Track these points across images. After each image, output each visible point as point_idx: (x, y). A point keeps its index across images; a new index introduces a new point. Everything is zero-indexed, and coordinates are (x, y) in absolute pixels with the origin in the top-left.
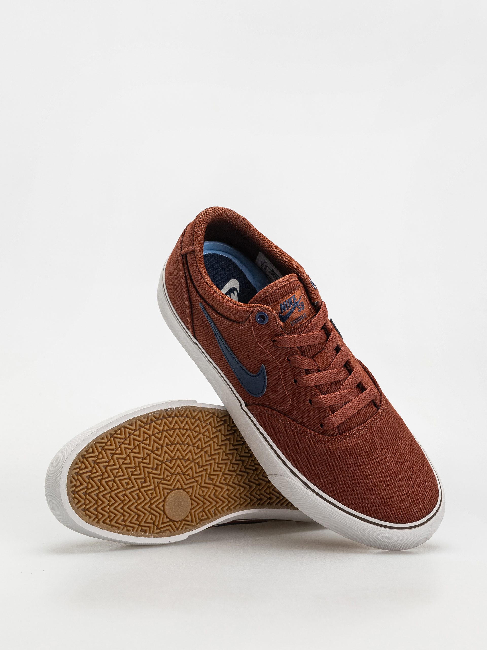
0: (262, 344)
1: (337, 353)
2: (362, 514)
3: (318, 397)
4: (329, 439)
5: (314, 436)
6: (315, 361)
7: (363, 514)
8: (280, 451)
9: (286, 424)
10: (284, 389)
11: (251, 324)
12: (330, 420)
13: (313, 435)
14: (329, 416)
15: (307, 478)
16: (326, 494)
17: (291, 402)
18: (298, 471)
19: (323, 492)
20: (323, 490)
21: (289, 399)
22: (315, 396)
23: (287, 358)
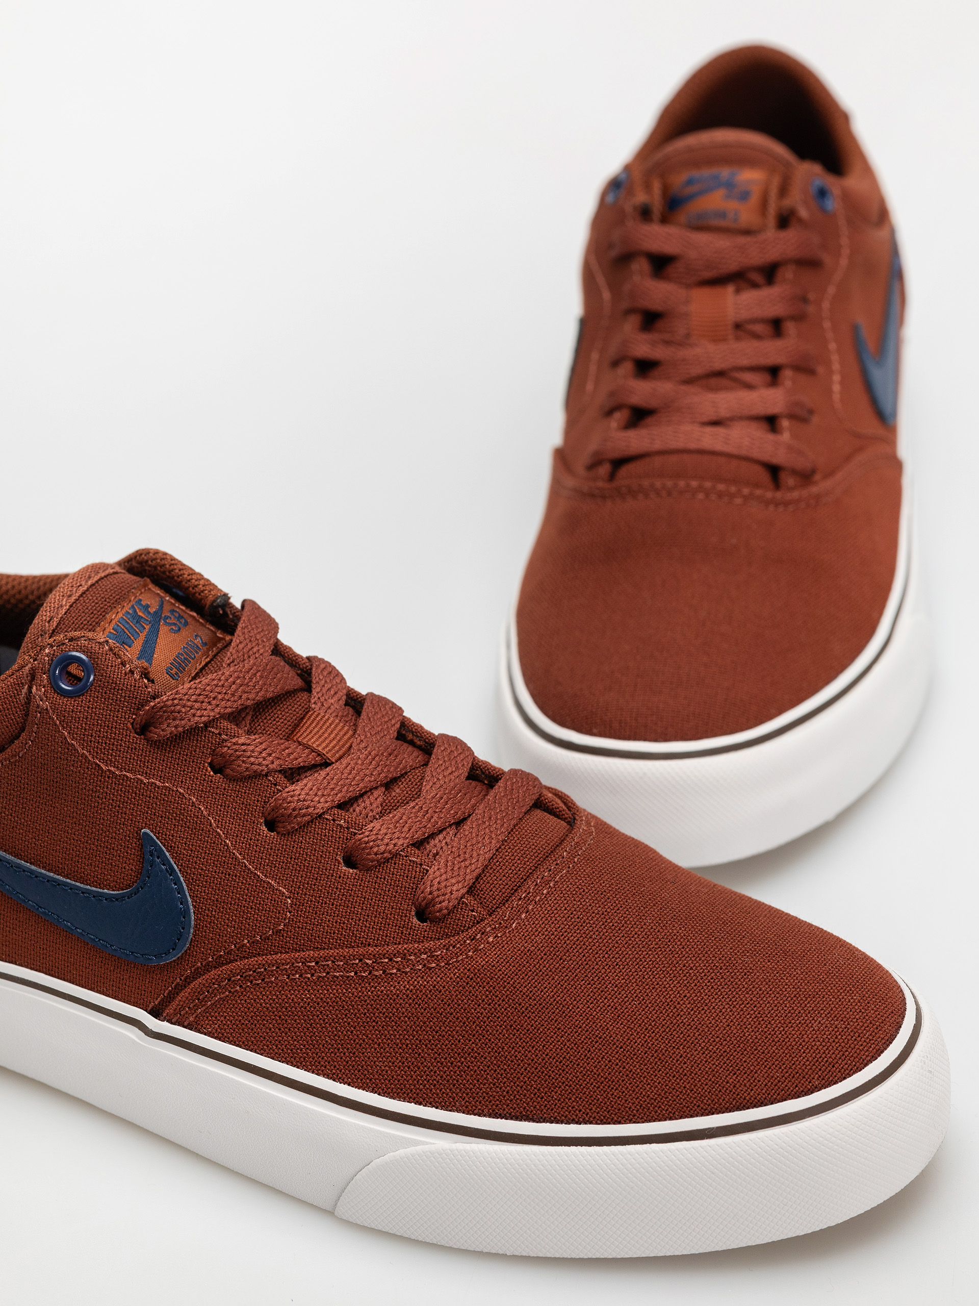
0: (111, 761)
1: (358, 713)
2: (692, 1116)
3: (364, 833)
4: (465, 942)
5: (412, 957)
6: (300, 744)
7: (697, 1116)
8: (331, 1081)
9: (309, 976)
10: (249, 869)
11: (48, 713)
12: (438, 879)
13: (410, 955)
14: (427, 871)
15: (458, 1111)
16: (545, 1121)
17: (289, 898)
18: (420, 1104)
19: (534, 1121)
20: (528, 1116)
21: (280, 891)
22: (355, 834)
23: (211, 765)
